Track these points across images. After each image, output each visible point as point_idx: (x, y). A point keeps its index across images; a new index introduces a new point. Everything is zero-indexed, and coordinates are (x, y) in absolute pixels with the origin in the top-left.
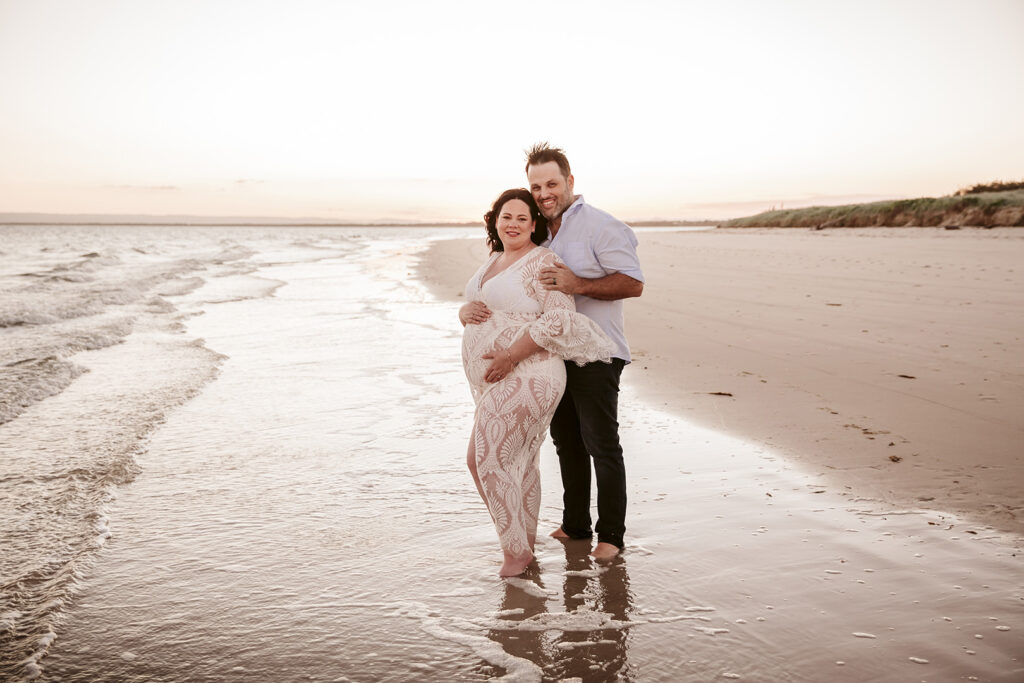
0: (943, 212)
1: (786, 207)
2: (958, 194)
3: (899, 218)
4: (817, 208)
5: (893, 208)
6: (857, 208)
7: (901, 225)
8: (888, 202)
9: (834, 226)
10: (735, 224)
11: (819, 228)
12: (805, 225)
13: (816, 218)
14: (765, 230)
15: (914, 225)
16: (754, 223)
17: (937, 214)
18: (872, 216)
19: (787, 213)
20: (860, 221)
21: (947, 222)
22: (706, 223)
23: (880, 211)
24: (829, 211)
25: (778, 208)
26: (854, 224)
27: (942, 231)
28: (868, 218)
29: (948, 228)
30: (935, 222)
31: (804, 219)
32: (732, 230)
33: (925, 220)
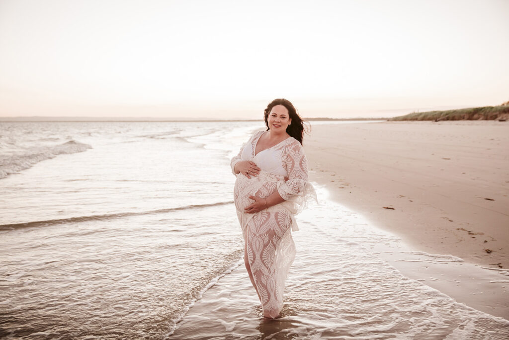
0: (498, 113)
1: (420, 111)
2: (503, 105)
3: (476, 116)
4: (435, 112)
5: (472, 111)
6: (455, 112)
7: (477, 119)
8: (471, 109)
9: (444, 120)
10: (396, 119)
11: (436, 121)
12: (429, 119)
13: (435, 117)
14: (410, 122)
15: (483, 119)
16: (405, 119)
17: (495, 114)
18: (462, 115)
19: (421, 114)
20: (456, 118)
21: (500, 118)
22: (382, 119)
23: (466, 113)
24: (441, 113)
25: (416, 111)
26: (453, 119)
27: (497, 122)
28: (460, 116)
29: (500, 121)
30: (494, 118)
31: (428, 117)
32: (394, 122)
33: (489, 117)
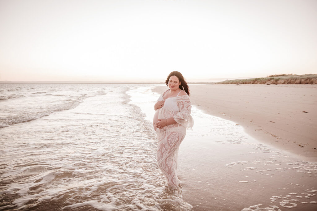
0: (266, 81)
1: (230, 80)
2: (267, 77)
3: (256, 82)
4: (237, 80)
5: (254, 80)
6: (246, 80)
7: (256, 84)
8: (253, 79)
9: (241, 84)
10: (219, 83)
11: (238, 84)
12: (235, 83)
13: (237, 82)
14: (226, 84)
15: (259, 84)
16: (223, 83)
17: (264, 81)
18: (250, 81)
19: (231, 81)
20: (247, 83)
21: (267, 83)
22: (212, 83)
23: (252, 81)
24: (240, 80)
25: (228, 80)
26: (246, 83)
27: (266, 85)
28: (249, 82)
29: (267, 84)
30: (264, 83)
31: (234, 82)
32: (218, 84)
33: (262, 83)
